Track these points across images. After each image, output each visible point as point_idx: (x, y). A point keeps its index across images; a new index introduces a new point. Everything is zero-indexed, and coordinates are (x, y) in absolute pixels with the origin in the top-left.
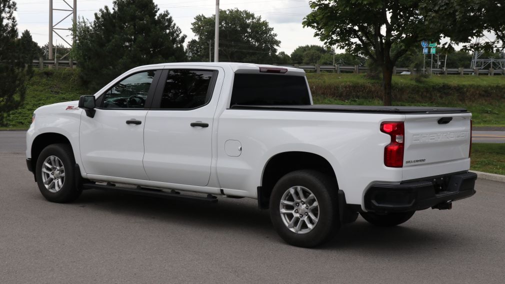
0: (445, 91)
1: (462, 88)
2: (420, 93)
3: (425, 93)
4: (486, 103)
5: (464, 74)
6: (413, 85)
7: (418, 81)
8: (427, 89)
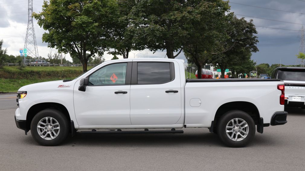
0: (32, 74)
1: (39, 72)
2: (22, 75)
3: (24, 75)
4: (49, 79)
5: (38, 66)
6: (18, 71)
7: (20, 69)
8: (24, 73)
